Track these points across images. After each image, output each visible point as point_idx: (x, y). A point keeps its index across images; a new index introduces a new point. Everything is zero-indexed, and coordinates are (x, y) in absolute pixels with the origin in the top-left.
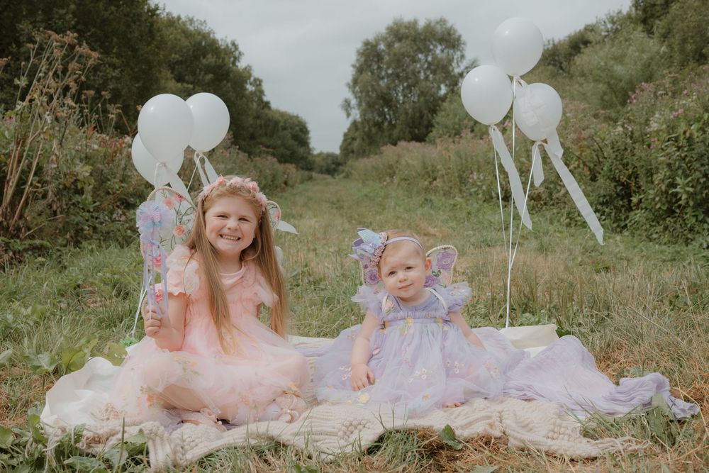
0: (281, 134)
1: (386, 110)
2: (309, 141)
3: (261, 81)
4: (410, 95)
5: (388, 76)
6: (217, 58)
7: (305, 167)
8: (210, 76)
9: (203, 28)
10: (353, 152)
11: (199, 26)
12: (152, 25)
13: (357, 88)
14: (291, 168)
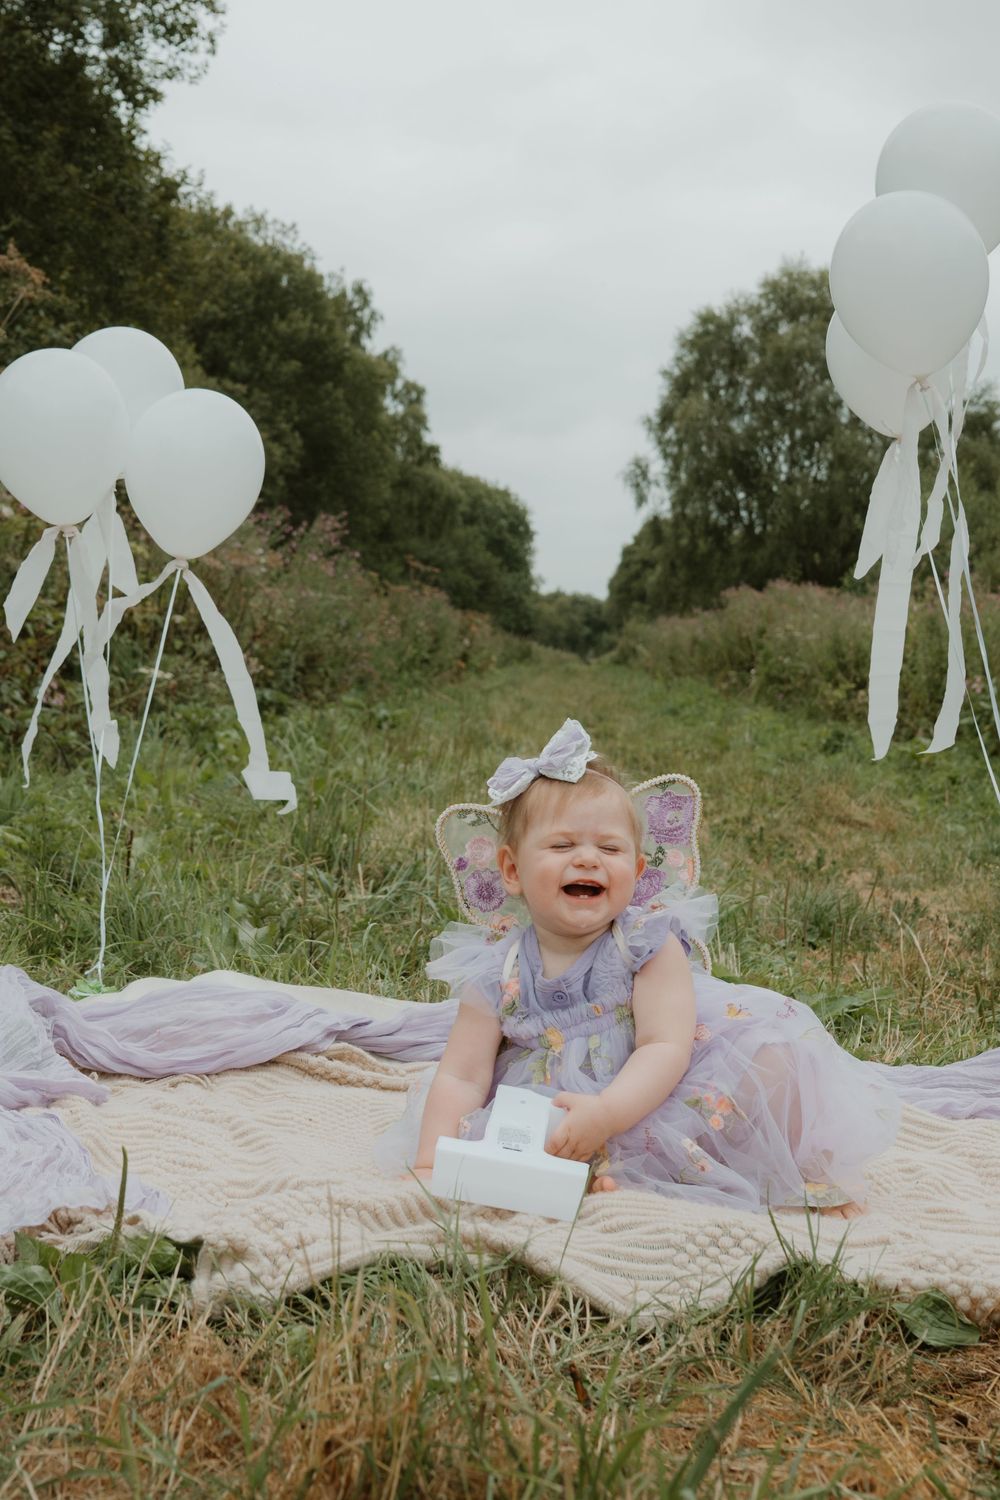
0: (461, 532)
1: (741, 495)
2: (528, 558)
3: (421, 392)
4: (807, 463)
5: (755, 407)
6: (315, 320)
7: (513, 625)
8: (294, 365)
9: (287, 242)
10: (642, 598)
11: (279, 237)
12: (164, 222)
13: (671, 433)
14: (482, 625)
